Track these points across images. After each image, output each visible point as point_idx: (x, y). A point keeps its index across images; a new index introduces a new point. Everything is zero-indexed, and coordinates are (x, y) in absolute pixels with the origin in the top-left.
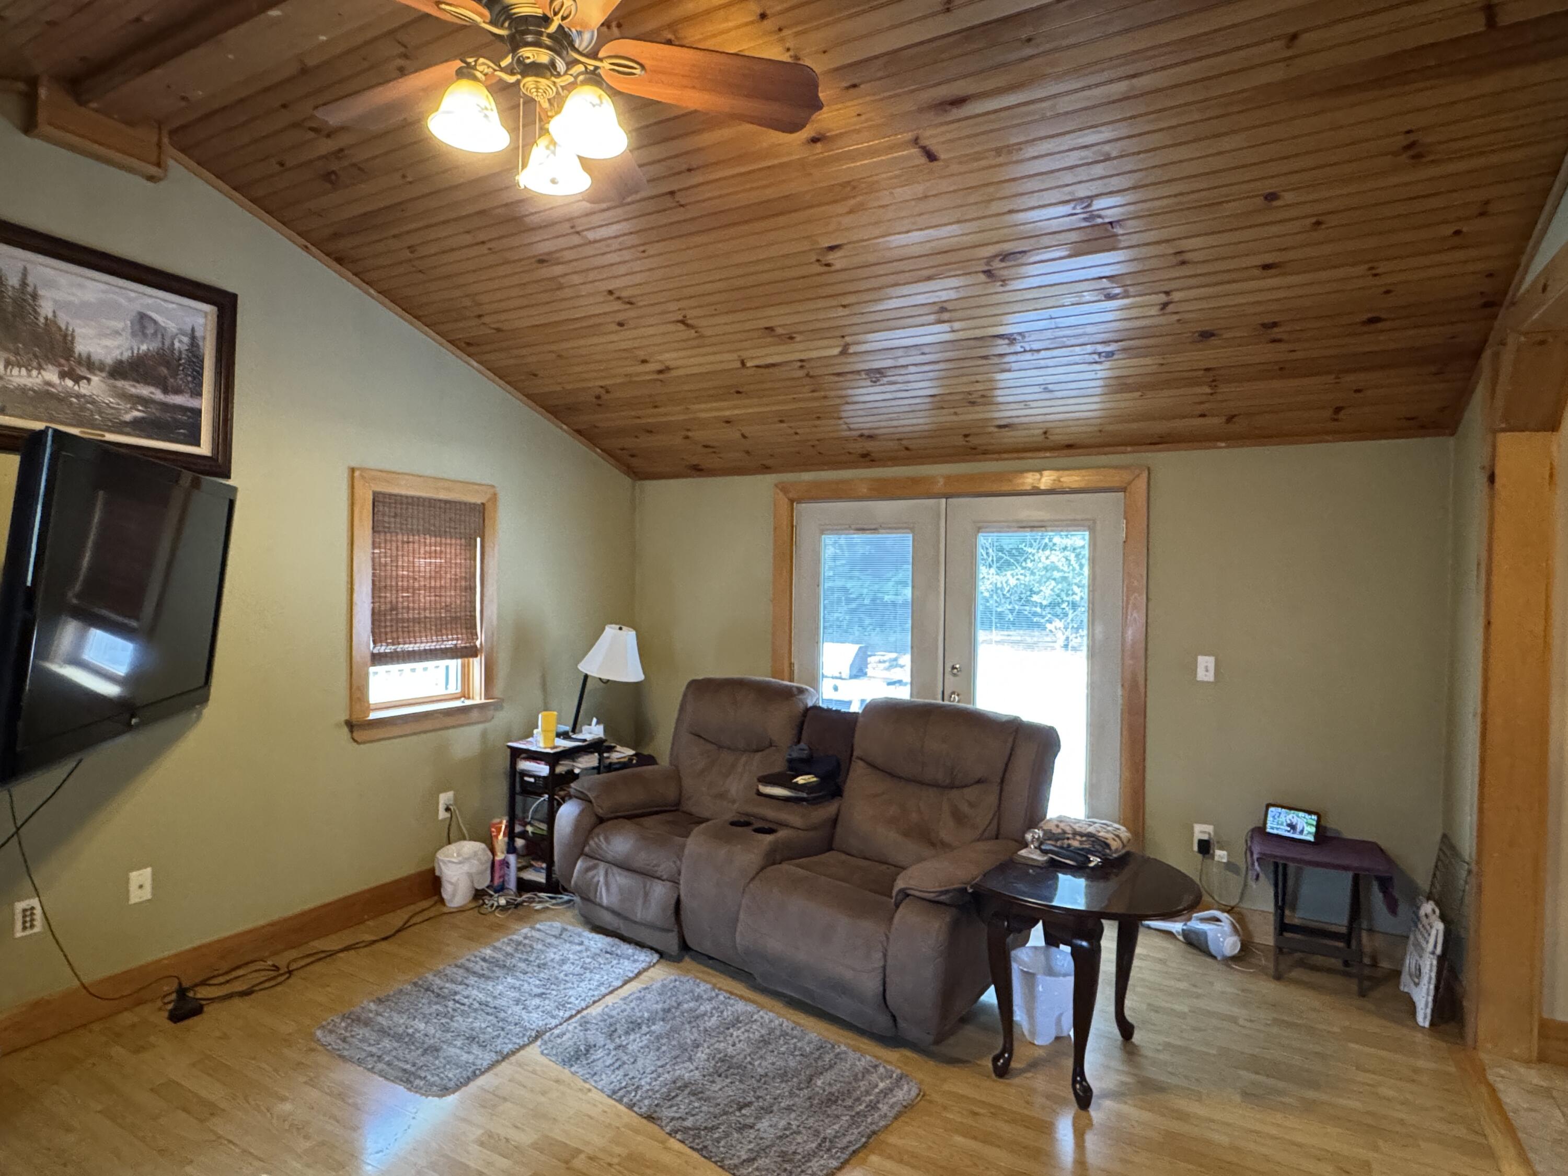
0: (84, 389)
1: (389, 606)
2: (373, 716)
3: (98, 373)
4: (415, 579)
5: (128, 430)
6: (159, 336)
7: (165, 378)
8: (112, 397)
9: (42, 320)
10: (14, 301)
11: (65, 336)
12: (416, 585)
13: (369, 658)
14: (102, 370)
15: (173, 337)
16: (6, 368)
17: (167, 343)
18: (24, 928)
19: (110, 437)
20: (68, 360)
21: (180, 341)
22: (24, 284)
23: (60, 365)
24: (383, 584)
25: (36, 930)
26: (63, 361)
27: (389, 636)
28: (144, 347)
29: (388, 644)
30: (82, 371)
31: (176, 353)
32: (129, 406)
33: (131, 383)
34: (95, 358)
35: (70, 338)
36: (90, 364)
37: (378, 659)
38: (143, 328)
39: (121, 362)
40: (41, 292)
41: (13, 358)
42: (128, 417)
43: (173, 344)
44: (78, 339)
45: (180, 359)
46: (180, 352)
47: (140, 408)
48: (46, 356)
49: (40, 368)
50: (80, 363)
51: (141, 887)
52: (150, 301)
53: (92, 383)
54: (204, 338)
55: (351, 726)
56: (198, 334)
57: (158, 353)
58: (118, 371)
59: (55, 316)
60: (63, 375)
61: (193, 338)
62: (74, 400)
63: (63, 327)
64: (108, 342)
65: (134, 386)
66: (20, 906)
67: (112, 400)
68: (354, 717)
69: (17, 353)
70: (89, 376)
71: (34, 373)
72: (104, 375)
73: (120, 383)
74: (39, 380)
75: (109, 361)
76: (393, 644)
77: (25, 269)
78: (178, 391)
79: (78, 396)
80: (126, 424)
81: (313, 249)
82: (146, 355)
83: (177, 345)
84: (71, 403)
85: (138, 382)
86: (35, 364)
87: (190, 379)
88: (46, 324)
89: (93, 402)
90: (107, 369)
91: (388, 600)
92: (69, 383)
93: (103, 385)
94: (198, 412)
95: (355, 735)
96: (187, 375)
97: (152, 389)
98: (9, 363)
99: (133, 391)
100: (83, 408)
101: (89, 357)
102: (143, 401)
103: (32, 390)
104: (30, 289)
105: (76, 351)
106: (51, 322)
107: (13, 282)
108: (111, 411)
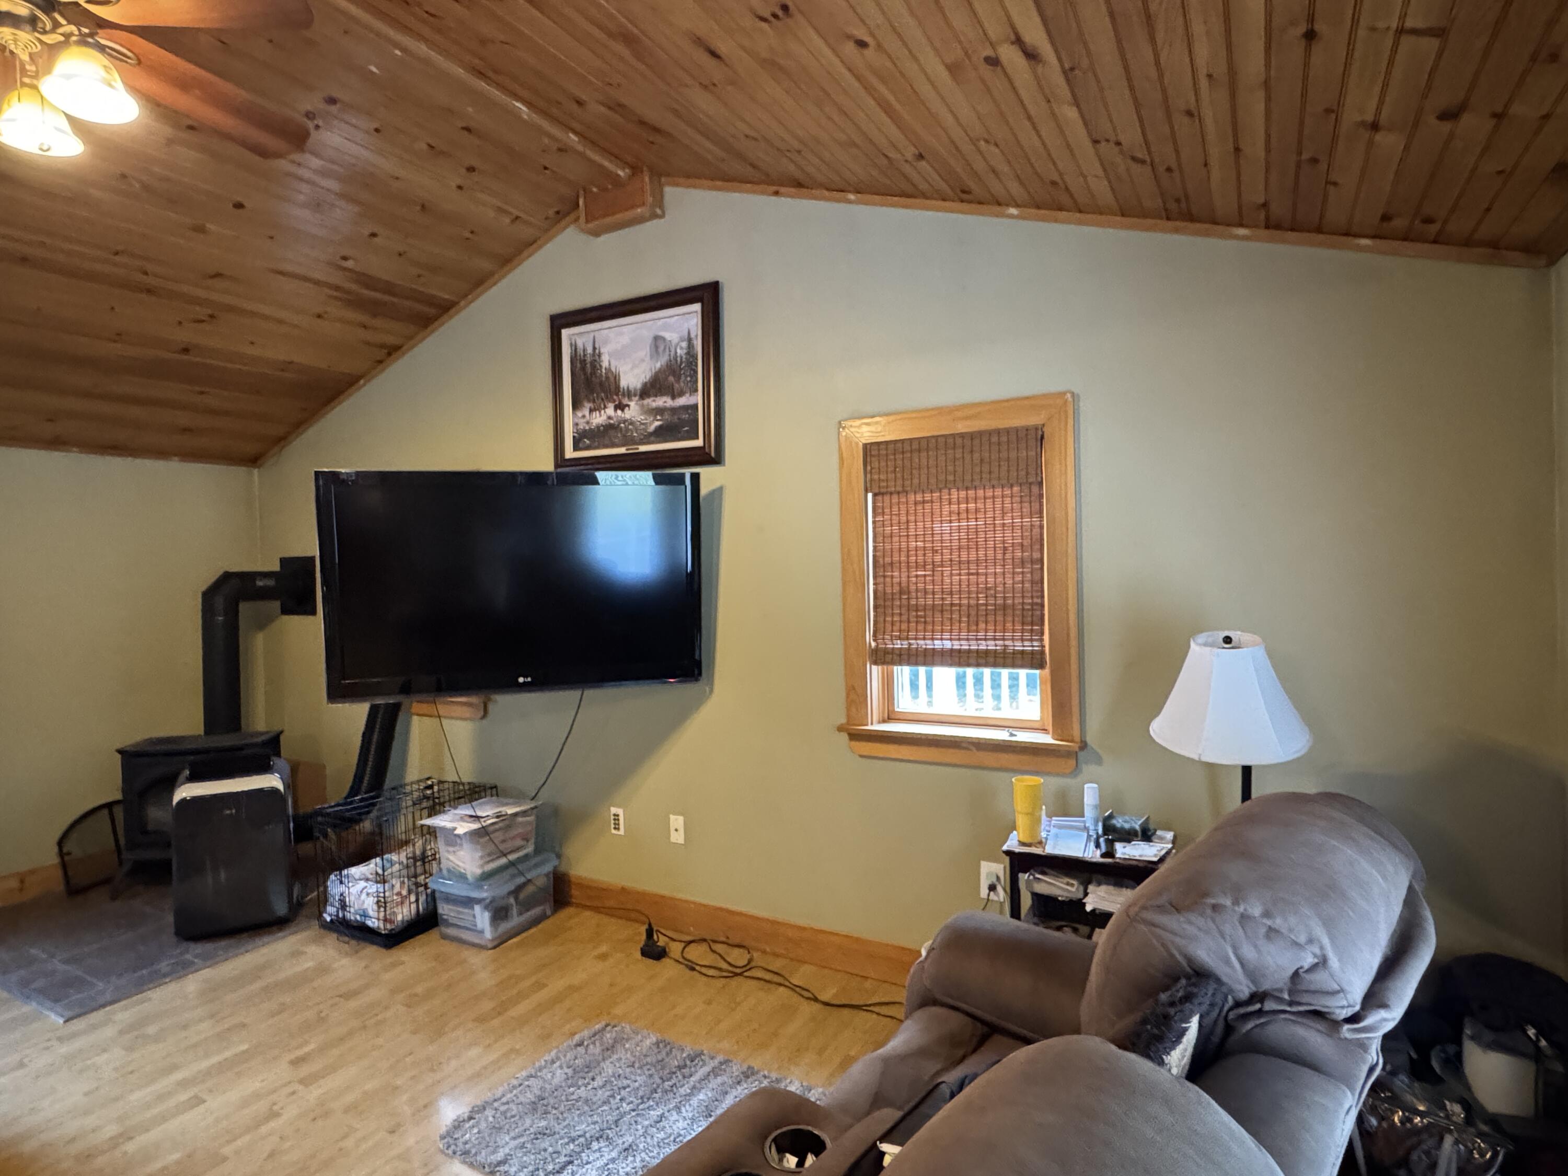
0: (628, 414)
1: (896, 589)
3: (633, 398)
4: (934, 551)
5: (652, 438)
6: (667, 350)
7: (673, 385)
8: (641, 415)
9: (604, 371)
10: (590, 363)
11: (615, 377)
12: (938, 558)
14: (635, 395)
15: (676, 349)
16: (590, 414)
17: (673, 350)
19: (643, 448)
20: (617, 395)
21: (681, 348)
22: (594, 348)
23: (614, 401)
24: (888, 560)
25: (621, 833)
26: (615, 397)
27: (896, 628)
28: (658, 365)
29: (894, 638)
30: (625, 401)
31: (679, 359)
32: (652, 419)
33: (652, 399)
34: (631, 387)
36: (629, 394)
38: (657, 347)
39: (646, 383)
40: (602, 350)
41: (592, 407)
42: (652, 428)
43: (676, 353)
44: (621, 377)
45: (683, 364)
46: (681, 357)
47: (659, 417)
48: (607, 398)
49: (605, 407)
50: (624, 395)
51: (678, 830)
52: (660, 323)
53: (631, 408)
54: (696, 337)
56: (693, 336)
57: (666, 366)
58: (646, 391)
59: (610, 365)
60: (616, 409)
61: (688, 340)
62: (622, 425)
63: (614, 371)
64: (636, 371)
65: (654, 401)
66: (614, 810)
67: (643, 418)
68: (852, 722)
69: (594, 402)
70: (629, 403)
71: (603, 412)
72: (637, 398)
73: (646, 401)
74: (604, 417)
75: (639, 386)
77: (594, 337)
78: (681, 394)
79: (625, 421)
80: (651, 434)
81: (782, 190)
83: (679, 351)
84: (620, 428)
85: (656, 396)
86: (602, 406)
87: (689, 379)
88: (606, 374)
89: (632, 423)
90: (638, 393)
91: (896, 580)
92: (619, 412)
93: (636, 407)
94: (695, 407)
95: (861, 747)
96: (686, 377)
97: (665, 399)
98: (591, 411)
99: (654, 405)
100: (627, 430)
101: (628, 388)
102: (659, 411)
103: (602, 425)
104: (597, 351)
105: (621, 386)
106: (609, 370)
107: (590, 350)
108: (642, 427)
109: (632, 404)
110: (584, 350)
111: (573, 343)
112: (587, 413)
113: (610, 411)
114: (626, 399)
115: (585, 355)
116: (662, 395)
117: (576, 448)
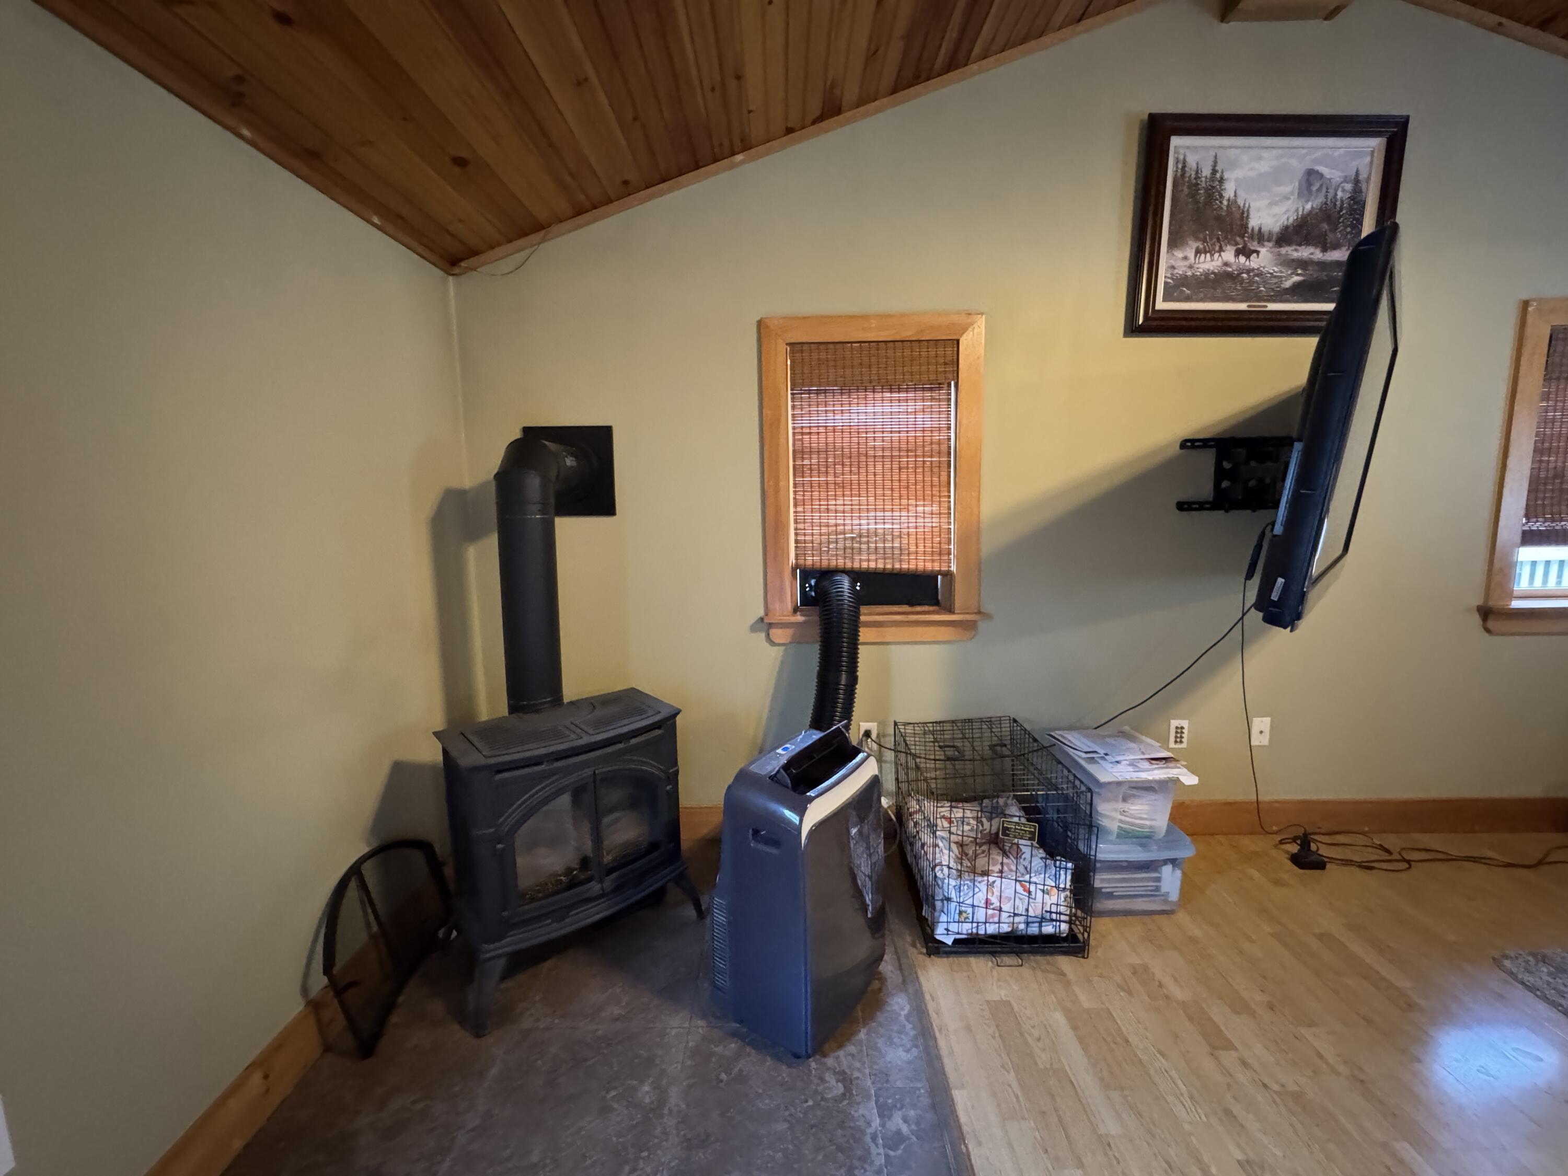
0: (1254, 263)
1: (1550, 474)
2: (1516, 604)
3: (1266, 243)
5: (1288, 296)
6: (1324, 190)
7: (1326, 234)
8: (1276, 265)
9: (1225, 203)
10: (1206, 189)
11: (1243, 213)
13: (1518, 538)
14: (1269, 241)
15: (1336, 190)
16: (1196, 256)
17: (1332, 192)
18: (1176, 742)
19: (1272, 306)
20: (1243, 237)
21: (1344, 190)
22: (1214, 171)
23: (1237, 244)
25: (1184, 745)
26: (1238, 239)
27: (1548, 509)
28: (1308, 207)
29: (1546, 520)
30: (1254, 245)
31: (1338, 203)
32: (1289, 272)
33: (1294, 247)
34: (1265, 229)
35: (1245, 215)
36: (1261, 237)
37: (1530, 538)
38: (1309, 184)
39: (1287, 227)
40: (1226, 176)
41: (1201, 246)
42: (1288, 284)
43: (1336, 194)
44: (1253, 215)
45: (1341, 210)
46: (1342, 201)
47: (1300, 272)
48: (1226, 238)
49: (1221, 250)
50: (1252, 237)
51: (1261, 732)
52: (1319, 153)
53: (1260, 255)
54: (1368, 179)
55: (1486, 613)
56: (1363, 176)
57: (1321, 209)
58: (1284, 237)
59: (1235, 196)
60: (1238, 253)
61: (1357, 181)
62: (1245, 275)
63: (1242, 205)
64: (1277, 210)
65: (1296, 250)
66: (1174, 723)
67: (1276, 269)
68: (1491, 603)
69: (1204, 241)
70: (1258, 249)
71: (1216, 255)
72: (1270, 244)
73: (1284, 250)
74: (1219, 263)
75: (1276, 229)
76: (1553, 520)
77: (1216, 157)
79: (1248, 271)
80: (1287, 290)
82: (1310, 213)
83: (1340, 194)
84: (1243, 279)
85: (1300, 245)
86: (1217, 248)
87: (1349, 229)
88: (1228, 206)
89: (1260, 274)
90: (1275, 237)
91: (1552, 465)
92: (1242, 259)
93: (1269, 255)
95: (1490, 624)
96: (1346, 226)
97: (1311, 249)
98: (1198, 252)
99: (1295, 255)
100: (1251, 282)
101: (1260, 229)
102: (1303, 264)
103: (1213, 273)
104: (1218, 175)
105: (1250, 226)
106: (1232, 203)
107: (1206, 172)
108: (1275, 280)
109: (1263, 251)
110: (1197, 172)
111: (1181, 157)
112: (1191, 254)
113: (1229, 255)
114: (1255, 243)
115: (1197, 178)
116: (1308, 244)
117: (1167, 298)
